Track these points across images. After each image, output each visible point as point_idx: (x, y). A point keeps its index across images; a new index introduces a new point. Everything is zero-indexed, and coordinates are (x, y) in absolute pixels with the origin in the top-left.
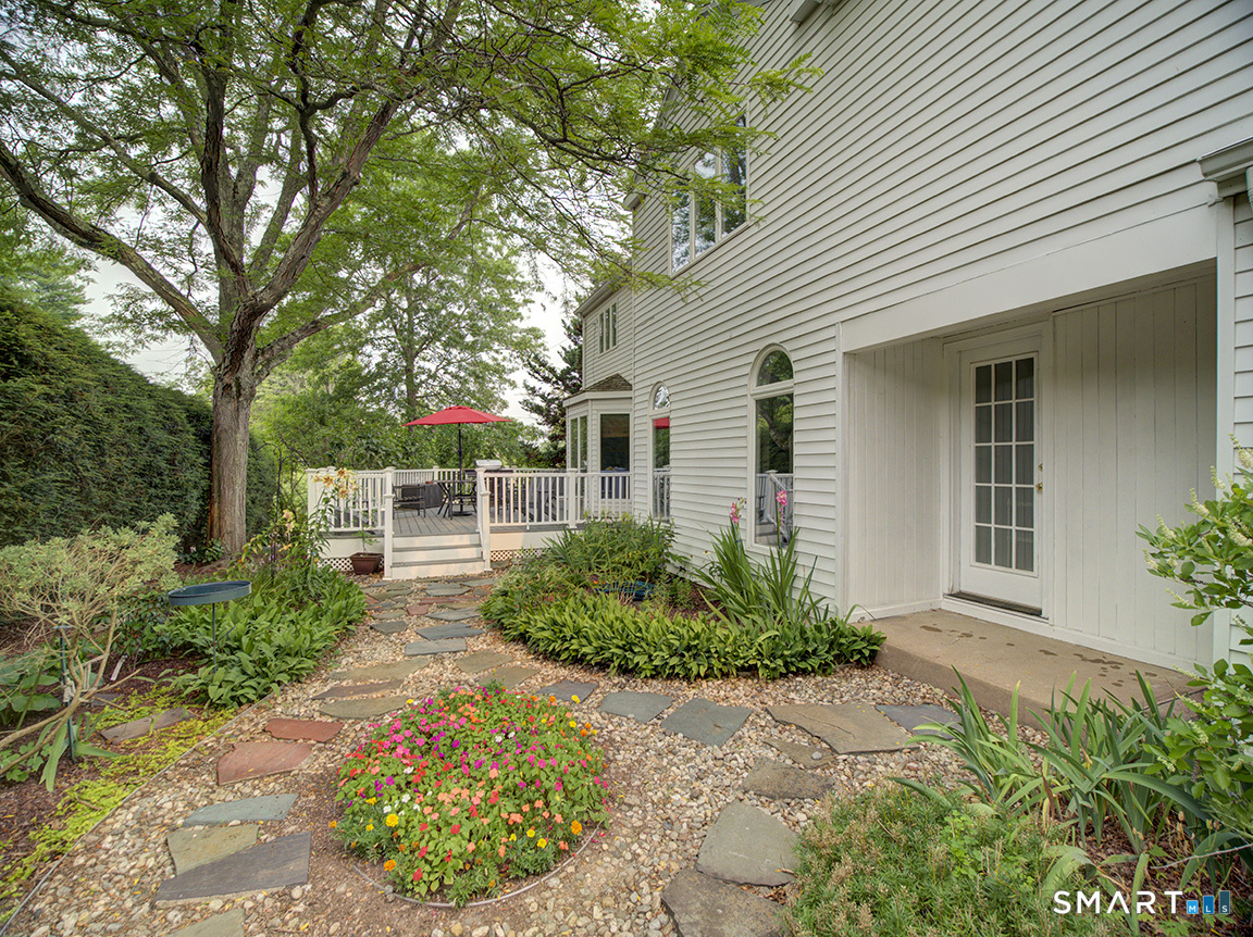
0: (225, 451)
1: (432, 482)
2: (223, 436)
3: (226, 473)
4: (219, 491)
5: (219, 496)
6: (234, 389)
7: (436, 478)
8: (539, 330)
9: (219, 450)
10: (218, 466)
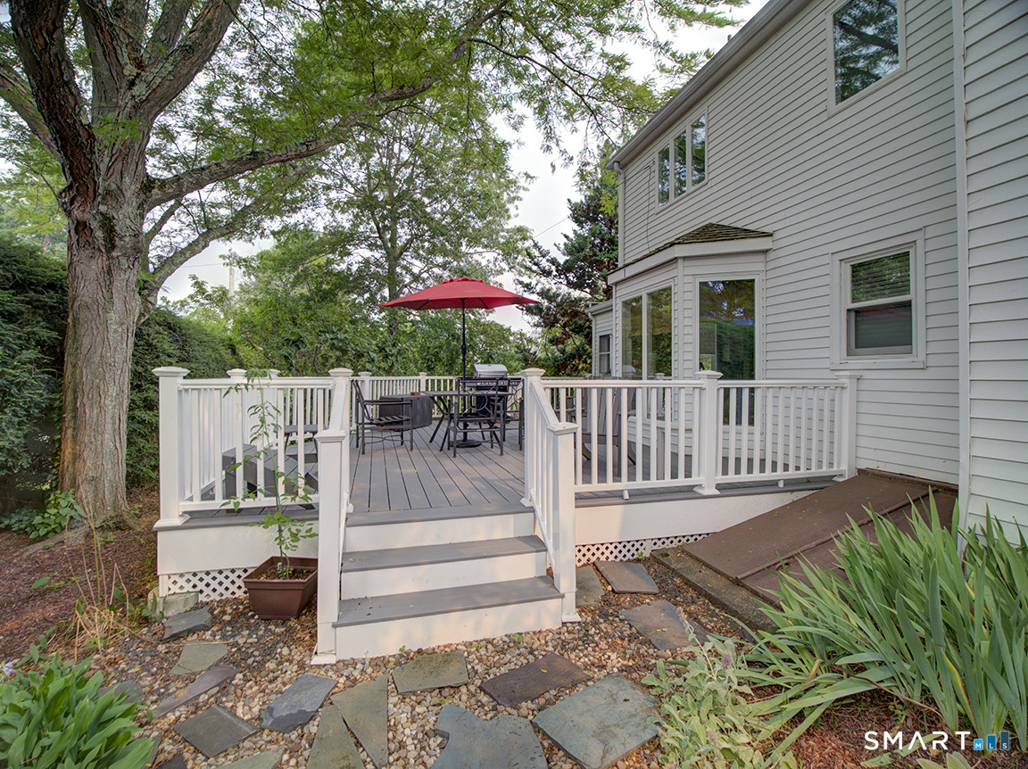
0: (86, 342)
1: (419, 394)
2: (83, 316)
3: (87, 375)
4: (75, 409)
5: (75, 417)
6: (99, 234)
7: (423, 389)
8: (527, 231)
9: (75, 340)
10: (74, 366)
